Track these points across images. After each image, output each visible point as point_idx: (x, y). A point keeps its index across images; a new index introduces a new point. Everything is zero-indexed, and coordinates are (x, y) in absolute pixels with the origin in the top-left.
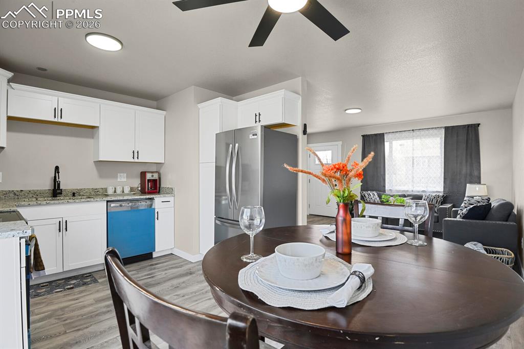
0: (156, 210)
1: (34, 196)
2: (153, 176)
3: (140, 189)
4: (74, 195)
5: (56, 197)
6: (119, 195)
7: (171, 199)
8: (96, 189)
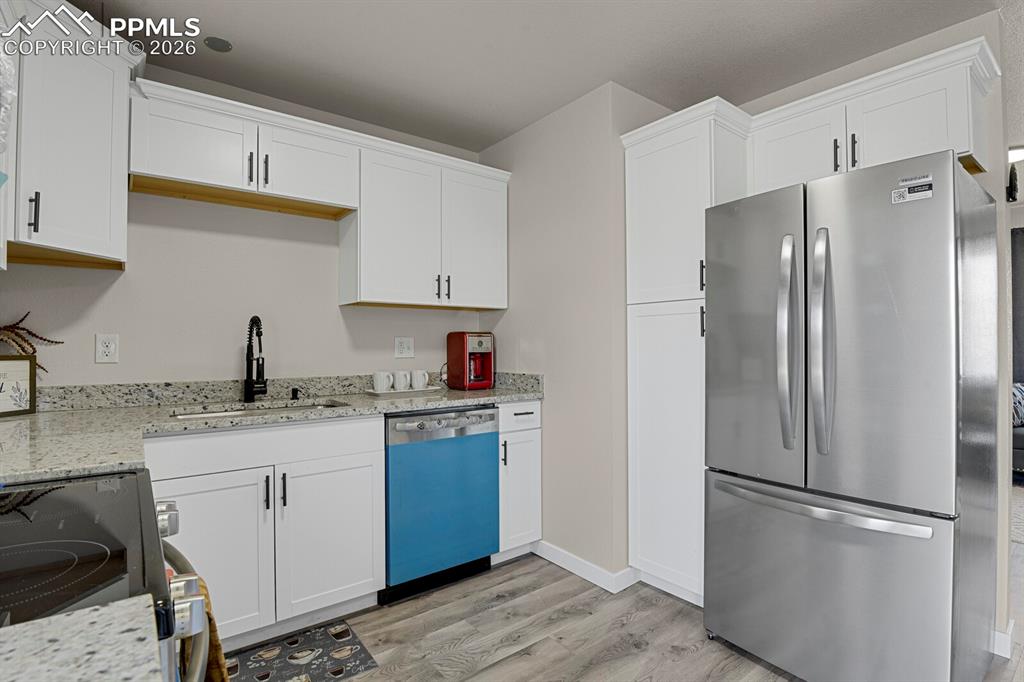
0: (500, 436)
1: (199, 400)
2: (480, 344)
3: (445, 377)
4: (295, 394)
5: (253, 400)
6: (402, 395)
7: (535, 406)
8: (347, 379)
